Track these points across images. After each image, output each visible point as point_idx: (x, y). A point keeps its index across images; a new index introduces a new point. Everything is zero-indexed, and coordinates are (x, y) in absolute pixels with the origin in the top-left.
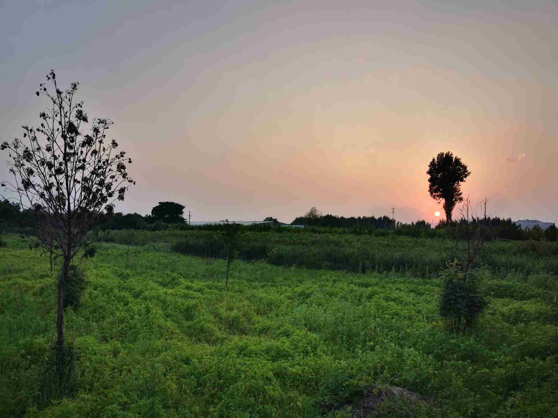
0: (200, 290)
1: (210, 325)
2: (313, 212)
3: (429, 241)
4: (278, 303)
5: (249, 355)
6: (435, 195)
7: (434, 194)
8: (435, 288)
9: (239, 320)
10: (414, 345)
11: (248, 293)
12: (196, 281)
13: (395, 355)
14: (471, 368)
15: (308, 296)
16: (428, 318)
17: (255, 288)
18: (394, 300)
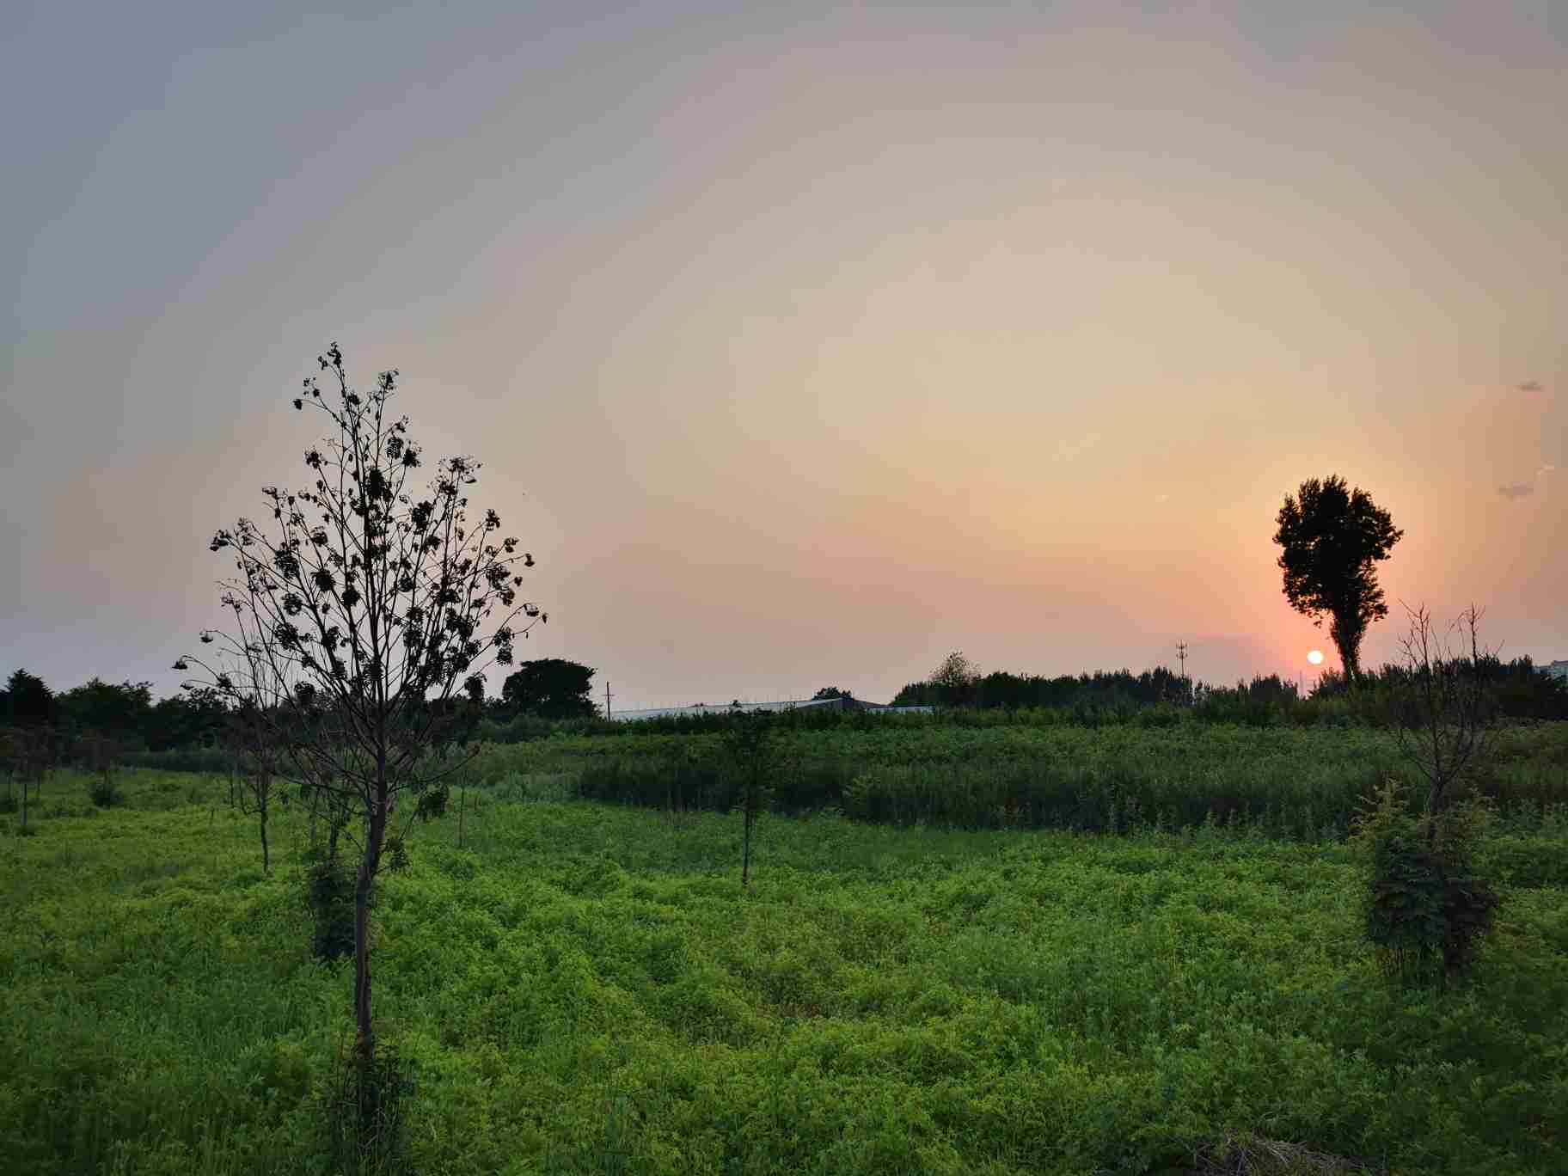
0: (676, 900)
1: (723, 993)
2: (953, 667)
3: (1300, 737)
4: (898, 926)
5: (852, 1066)
6: (1304, 602)
7: (1301, 598)
8: (1344, 868)
9: (799, 976)
10: (1306, 1028)
11: (810, 902)
12: (659, 876)
13: (1261, 1056)
14: (1478, 1080)
15: (979, 903)
16: (1332, 953)
17: (823, 887)
18: (1228, 906)
